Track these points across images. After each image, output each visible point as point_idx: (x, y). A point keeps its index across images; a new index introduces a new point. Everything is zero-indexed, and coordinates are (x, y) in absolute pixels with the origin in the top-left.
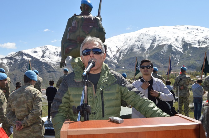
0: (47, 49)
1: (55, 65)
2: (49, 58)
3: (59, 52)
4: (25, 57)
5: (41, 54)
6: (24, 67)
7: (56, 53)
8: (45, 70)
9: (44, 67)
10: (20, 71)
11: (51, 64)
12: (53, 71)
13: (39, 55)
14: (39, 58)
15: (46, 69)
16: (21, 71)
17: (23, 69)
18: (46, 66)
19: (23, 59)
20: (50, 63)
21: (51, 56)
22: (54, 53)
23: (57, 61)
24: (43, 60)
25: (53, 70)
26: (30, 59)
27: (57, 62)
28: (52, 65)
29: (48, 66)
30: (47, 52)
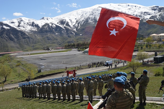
0: (22, 20)
1: (28, 33)
2: (24, 27)
3: (31, 22)
4: (4, 27)
5: (17, 24)
6: (4, 34)
7: (29, 23)
8: (21, 37)
9: (20, 35)
10: (1, 37)
11: (25, 32)
12: (27, 38)
13: (16, 25)
14: (15, 27)
15: (21, 36)
16: (2, 37)
17: (3, 36)
18: (21, 34)
19: (3, 28)
21: (25, 26)
22: (28, 23)
23: (30, 30)
24: (19, 29)
25: (27, 37)
26: (8, 28)
27: (30, 31)
28: (26, 33)
29: (23, 34)
30: (22, 24)
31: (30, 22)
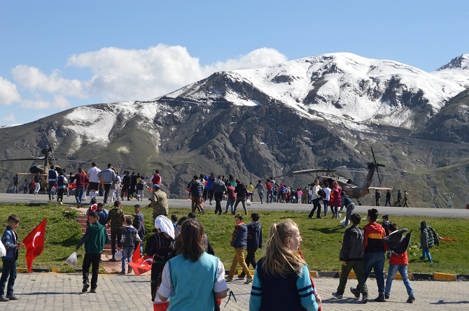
0: (333, 69)
1: (358, 138)
2: (338, 106)
3: (382, 80)
4: (233, 97)
5: (302, 87)
6: (220, 136)
7: (372, 85)
8: (312, 156)
9: (307, 143)
10: (202, 153)
11: (342, 131)
12: (344, 163)
13: (296, 93)
14: (291, 103)
15: (314, 151)
16: (206, 153)
17: (214, 147)
18: (315, 139)
19: (223, 104)
20: (341, 126)
21: (348, 97)
22: (363, 84)
23: (373, 120)
24: (311, 112)
25: (346, 158)
26: (251, 103)
27: (373, 125)
28: (346, 136)
29: (327, 139)
30: (332, 86)
31: (374, 79)
